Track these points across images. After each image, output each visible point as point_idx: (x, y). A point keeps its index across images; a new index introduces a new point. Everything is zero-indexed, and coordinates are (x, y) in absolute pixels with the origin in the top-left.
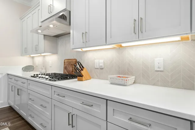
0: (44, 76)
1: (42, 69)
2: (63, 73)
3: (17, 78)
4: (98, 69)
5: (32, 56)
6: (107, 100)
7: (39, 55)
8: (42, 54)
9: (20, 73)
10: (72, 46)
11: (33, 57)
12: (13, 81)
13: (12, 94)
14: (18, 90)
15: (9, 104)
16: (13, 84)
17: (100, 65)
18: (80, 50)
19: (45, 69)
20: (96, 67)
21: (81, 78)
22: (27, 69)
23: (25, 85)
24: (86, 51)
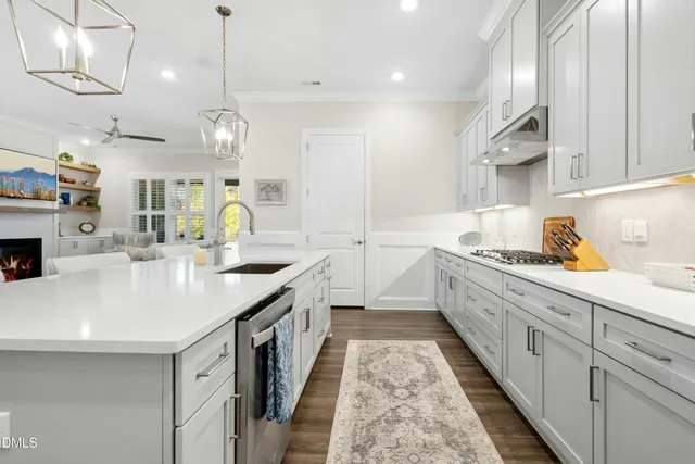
0: (493, 254)
1: (497, 241)
2: (541, 251)
3: (449, 257)
4: (631, 243)
5: (478, 210)
6: (593, 304)
7: (491, 208)
8: (497, 207)
9: (454, 247)
10: (551, 189)
11: (479, 214)
12: (443, 260)
13: (442, 286)
14: (451, 278)
15: (437, 305)
16: (442, 268)
17: (637, 234)
18: (578, 195)
19: (504, 241)
20: (624, 239)
21: (570, 262)
22: (468, 238)
23: (461, 270)
24: (599, 197)
